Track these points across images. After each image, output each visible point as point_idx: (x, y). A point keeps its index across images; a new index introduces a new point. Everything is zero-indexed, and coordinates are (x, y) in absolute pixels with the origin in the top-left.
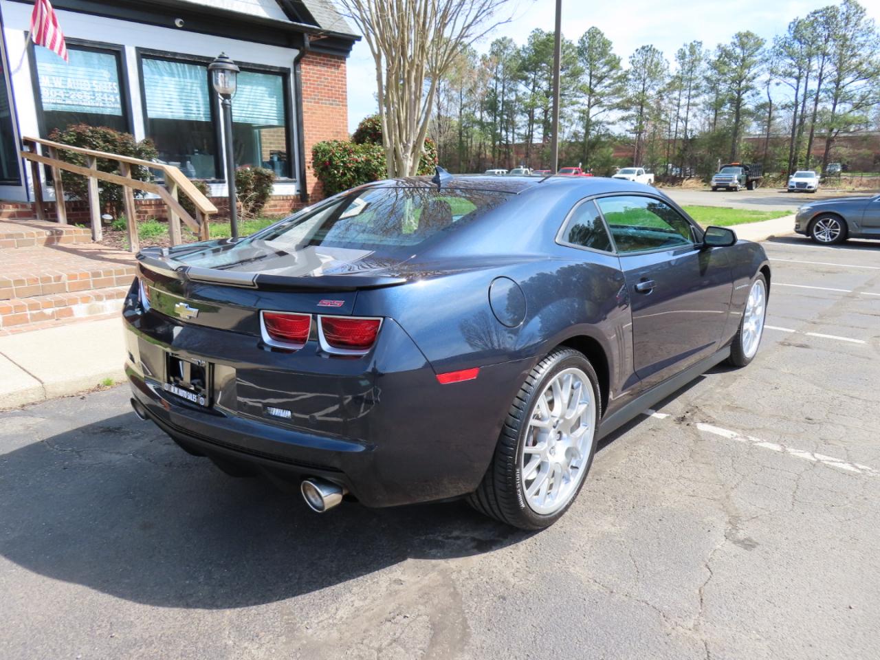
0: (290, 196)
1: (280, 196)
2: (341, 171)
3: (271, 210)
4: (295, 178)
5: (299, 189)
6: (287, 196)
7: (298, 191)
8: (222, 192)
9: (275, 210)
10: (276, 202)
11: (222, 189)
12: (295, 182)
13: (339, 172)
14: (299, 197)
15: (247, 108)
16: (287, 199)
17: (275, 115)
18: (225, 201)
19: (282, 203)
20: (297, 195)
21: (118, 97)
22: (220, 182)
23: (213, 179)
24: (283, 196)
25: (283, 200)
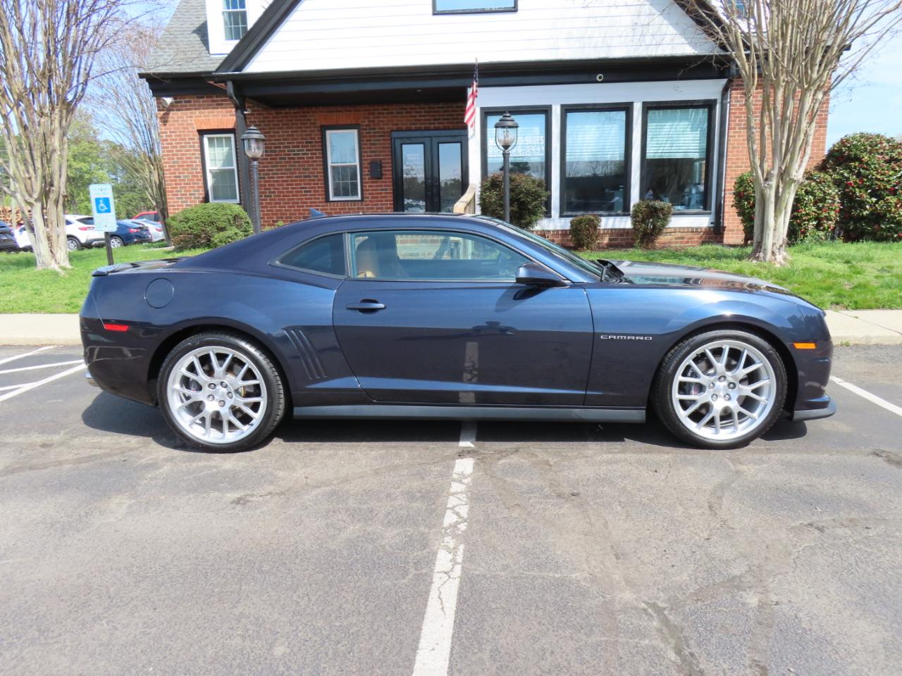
0: (701, 228)
1: (688, 228)
2: (751, 202)
3: (677, 243)
4: (711, 210)
5: (713, 221)
6: (697, 229)
7: (712, 223)
8: (626, 224)
9: (681, 243)
10: (684, 235)
11: (626, 221)
12: (710, 214)
13: (749, 203)
14: (712, 229)
15: (666, 144)
16: (696, 232)
17: (698, 148)
18: (628, 232)
19: (690, 235)
20: (710, 228)
21: (543, 148)
22: (624, 215)
23: (620, 212)
24: (692, 228)
25: (692, 232)
